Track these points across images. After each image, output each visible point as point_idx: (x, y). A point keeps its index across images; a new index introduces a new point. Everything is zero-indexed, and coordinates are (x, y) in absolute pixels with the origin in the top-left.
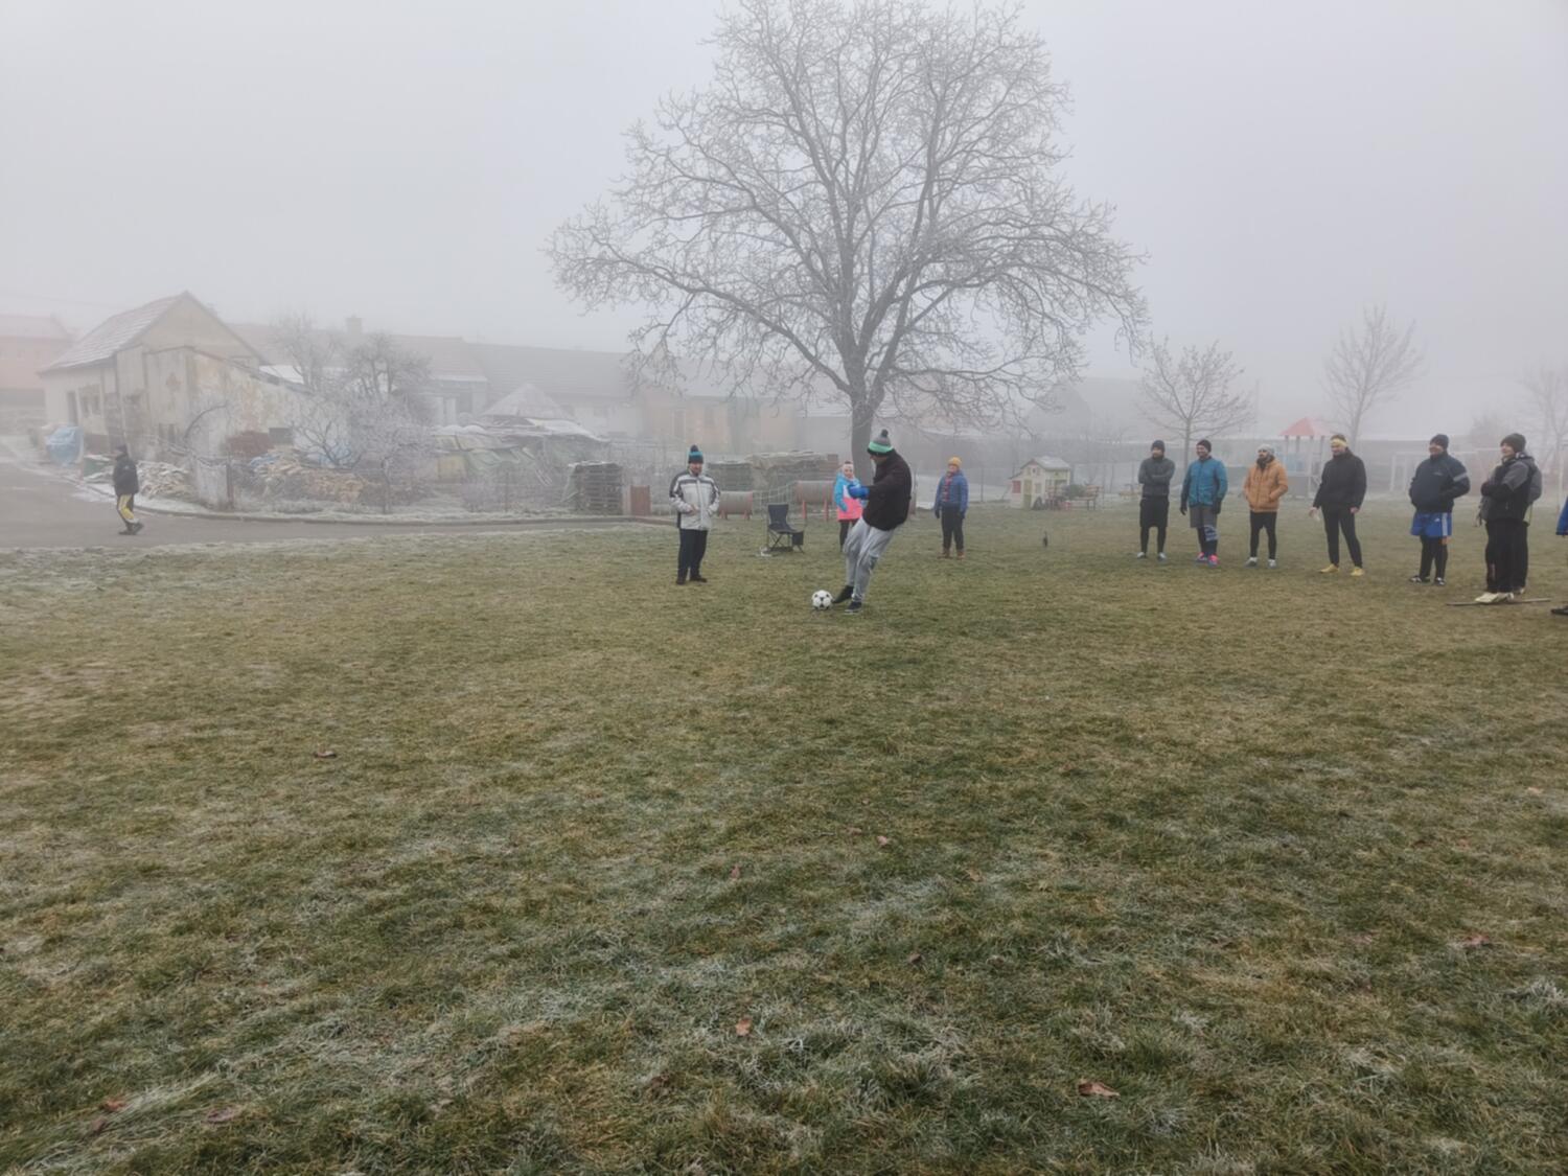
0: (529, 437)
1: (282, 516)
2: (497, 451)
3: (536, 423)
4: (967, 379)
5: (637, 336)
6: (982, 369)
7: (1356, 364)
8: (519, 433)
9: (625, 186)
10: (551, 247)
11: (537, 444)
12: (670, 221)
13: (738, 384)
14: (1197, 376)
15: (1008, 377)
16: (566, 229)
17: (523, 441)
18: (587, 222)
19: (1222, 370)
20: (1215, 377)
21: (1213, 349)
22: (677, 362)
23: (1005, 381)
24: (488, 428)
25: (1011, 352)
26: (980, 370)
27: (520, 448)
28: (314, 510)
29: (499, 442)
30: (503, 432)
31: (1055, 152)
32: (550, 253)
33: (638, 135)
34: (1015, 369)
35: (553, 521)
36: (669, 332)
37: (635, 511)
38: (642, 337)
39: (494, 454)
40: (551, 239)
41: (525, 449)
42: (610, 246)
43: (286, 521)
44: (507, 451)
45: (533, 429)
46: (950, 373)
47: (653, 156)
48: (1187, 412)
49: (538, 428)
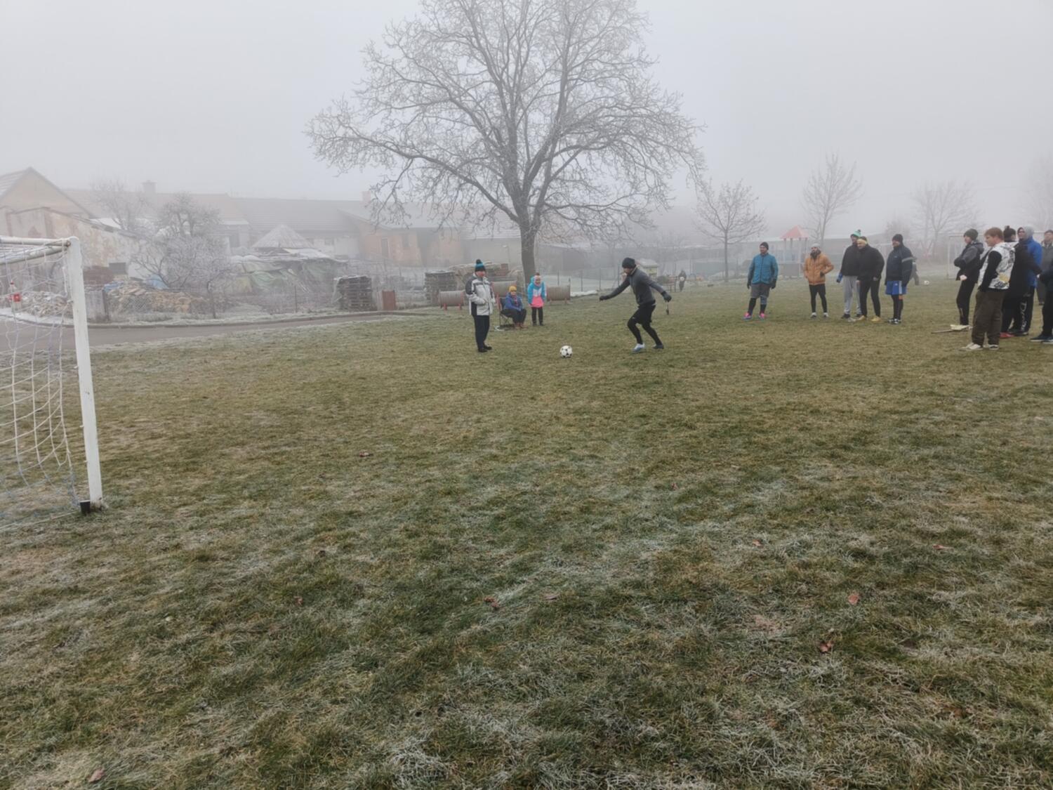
0: (292, 261)
1: (147, 324)
2: (271, 272)
3: (293, 252)
4: (593, 210)
5: (376, 189)
6: (605, 203)
7: (822, 191)
8: (283, 259)
9: (363, 87)
10: (310, 129)
11: (298, 266)
12: (393, 110)
13: (444, 220)
14: (730, 203)
15: (620, 208)
16: (321, 117)
17: (287, 265)
18: (335, 112)
19: (745, 198)
20: (741, 202)
21: (740, 185)
22: (403, 206)
23: (619, 211)
24: (260, 256)
25: (621, 191)
26: (600, 204)
27: (286, 269)
28: (166, 319)
29: (271, 266)
30: (272, 259)
31: (648, 60)
32: (311, 134)
33: (371, 51)
34: (624, 202)
35: (334, 317)
36: (397, 186)
37: (386, 307)
38: (379, 190)
39: (269, 275)
40: (309, 124)
41: (290, 270)
42: (351, 128)
43: (151, 327)
44: (278, 272)
45: (292, 255)
46: (582, 207)
47: (383, 66)
48: (725, 225)
49: (295, 255)
